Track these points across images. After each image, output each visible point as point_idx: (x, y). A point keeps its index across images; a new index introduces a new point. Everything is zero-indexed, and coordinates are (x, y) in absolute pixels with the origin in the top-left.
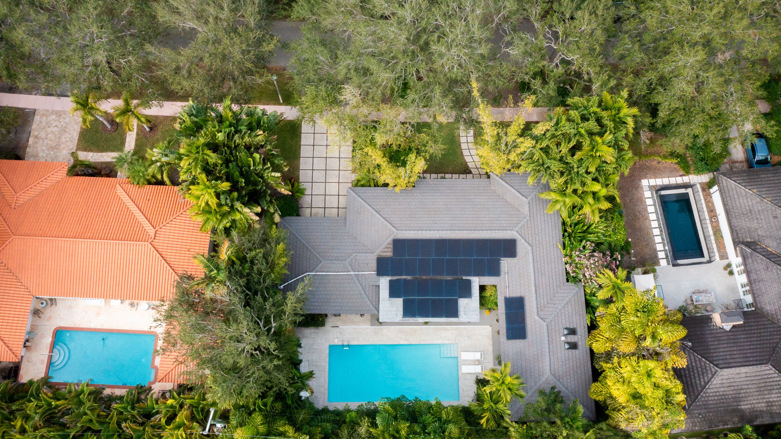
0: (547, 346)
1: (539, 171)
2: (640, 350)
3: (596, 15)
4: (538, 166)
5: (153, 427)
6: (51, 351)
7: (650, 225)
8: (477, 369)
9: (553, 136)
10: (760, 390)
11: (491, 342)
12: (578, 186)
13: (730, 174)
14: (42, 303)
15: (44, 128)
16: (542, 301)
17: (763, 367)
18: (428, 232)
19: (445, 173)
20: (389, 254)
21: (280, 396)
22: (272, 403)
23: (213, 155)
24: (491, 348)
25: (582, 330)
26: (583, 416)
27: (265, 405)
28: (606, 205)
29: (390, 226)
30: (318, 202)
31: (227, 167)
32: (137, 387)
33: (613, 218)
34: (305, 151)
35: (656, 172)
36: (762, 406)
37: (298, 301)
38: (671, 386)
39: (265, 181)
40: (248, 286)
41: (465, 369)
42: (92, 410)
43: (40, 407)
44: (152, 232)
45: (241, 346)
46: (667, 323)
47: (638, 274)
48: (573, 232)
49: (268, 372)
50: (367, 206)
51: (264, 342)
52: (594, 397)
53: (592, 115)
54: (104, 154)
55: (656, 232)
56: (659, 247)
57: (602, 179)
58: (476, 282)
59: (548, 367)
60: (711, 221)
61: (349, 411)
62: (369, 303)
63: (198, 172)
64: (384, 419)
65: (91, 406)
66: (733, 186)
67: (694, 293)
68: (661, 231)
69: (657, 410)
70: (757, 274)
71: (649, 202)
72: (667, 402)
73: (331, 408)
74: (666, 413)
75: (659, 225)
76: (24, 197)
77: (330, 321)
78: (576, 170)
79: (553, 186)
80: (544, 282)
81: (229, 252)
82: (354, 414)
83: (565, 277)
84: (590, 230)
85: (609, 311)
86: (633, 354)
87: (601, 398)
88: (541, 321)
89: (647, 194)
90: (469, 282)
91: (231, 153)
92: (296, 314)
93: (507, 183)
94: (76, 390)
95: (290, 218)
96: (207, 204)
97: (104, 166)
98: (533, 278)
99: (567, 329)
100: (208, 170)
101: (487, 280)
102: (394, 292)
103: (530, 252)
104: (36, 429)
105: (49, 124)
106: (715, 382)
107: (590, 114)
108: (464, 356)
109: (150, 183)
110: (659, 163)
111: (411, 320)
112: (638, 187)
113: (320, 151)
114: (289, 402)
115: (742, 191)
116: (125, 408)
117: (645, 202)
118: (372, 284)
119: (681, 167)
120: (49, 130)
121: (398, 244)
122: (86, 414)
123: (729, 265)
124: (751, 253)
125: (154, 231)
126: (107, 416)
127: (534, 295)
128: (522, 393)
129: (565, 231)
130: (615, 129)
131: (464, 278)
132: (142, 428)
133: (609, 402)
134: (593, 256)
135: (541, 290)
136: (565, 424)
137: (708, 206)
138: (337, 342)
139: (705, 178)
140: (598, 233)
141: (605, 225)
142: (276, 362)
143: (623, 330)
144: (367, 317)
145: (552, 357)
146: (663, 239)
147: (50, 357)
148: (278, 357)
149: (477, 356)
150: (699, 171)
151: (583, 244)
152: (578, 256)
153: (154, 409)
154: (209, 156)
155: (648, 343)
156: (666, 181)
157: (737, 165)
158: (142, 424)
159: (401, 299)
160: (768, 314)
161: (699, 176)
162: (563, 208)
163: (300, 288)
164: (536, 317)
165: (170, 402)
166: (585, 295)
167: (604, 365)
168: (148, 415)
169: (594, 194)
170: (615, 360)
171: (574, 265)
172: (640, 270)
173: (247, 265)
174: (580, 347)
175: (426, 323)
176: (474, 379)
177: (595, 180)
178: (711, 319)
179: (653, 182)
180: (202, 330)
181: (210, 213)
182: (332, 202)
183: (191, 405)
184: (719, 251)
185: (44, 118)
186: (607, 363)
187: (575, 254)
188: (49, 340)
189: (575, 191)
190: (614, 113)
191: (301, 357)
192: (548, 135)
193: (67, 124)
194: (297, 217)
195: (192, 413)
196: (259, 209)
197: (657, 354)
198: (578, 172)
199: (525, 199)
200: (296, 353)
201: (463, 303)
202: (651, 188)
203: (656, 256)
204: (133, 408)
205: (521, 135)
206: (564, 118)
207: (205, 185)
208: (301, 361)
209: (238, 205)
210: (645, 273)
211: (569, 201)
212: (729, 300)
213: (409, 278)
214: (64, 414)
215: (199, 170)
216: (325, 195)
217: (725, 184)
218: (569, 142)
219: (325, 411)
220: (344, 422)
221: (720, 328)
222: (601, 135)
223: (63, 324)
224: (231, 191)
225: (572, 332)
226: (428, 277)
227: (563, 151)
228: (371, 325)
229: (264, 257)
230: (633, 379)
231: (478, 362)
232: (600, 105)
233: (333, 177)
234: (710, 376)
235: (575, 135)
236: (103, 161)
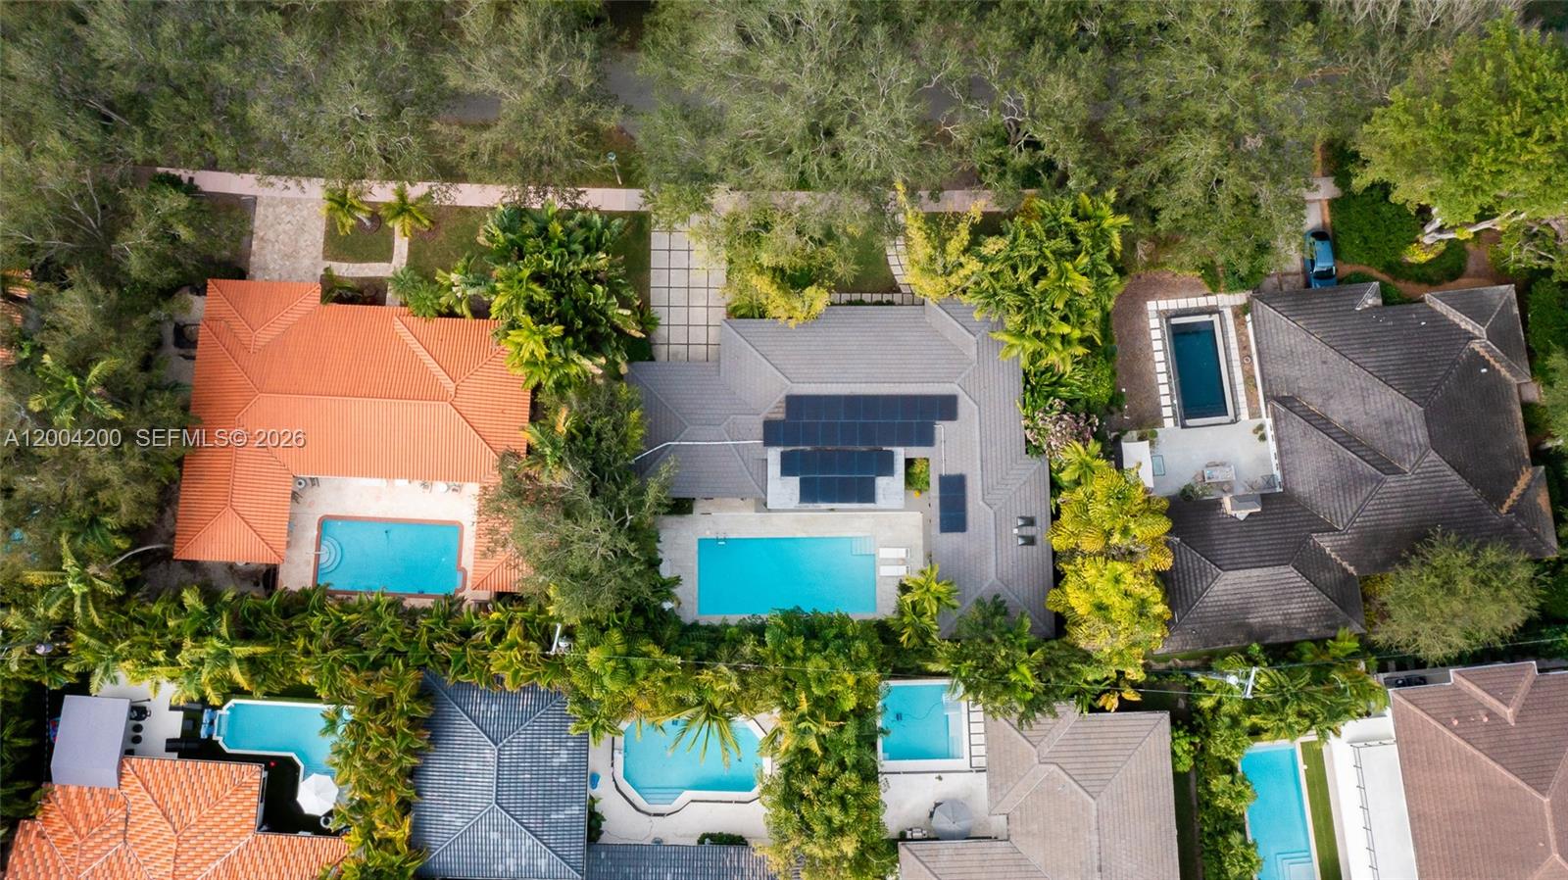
0: (993, 541)
1: (988, 304)
2: (1110, 548)
3: (1077, 80)
4: (986, 298)
5: (475, 647)
6: (318, 548)
7: (1155, 368)
8: (901, 571)
9: (1008, 258)
10: (1276, 599)
11: (921, 534)
12: (1040, 327)
13: (1268, 298)
14: (300, 484)
15: (272, 225)
16: (990, 481)
17: (1282, 569)
18: (834, 385)
19: (862, 292)
20: (781, 416)
21: (639, 609)
22: (631, 617)
23: (540, 290)
24: (920, 542)
25: (1043, 519)
26: (1031, 631)
27: (621, 619)
28: (1080, 351)
29: (782, 377)
30: (678, 335)
31: (559, 303)
32: (446, 597)
33: (1095, 363)
34: (657, 259)
35: (1169, 290)
36: (1278, 619)
37: (663, 488)
38: (1147, 594)
39: (608, 320)
40: (594, 469)
41: (885, 571)
42: (393, 626)
43: (327, 623)
44: (451, 386)
45: (593, 547)
46: (1147, 514)
47: (1131, 441)
48: (1037, 383)
49: (625, 579)
50: (750, 347)
51: (622, 542)
52: (1051, 607)
53: (1063, 227)
54: (364, 265)
55: (1162, 378)
56: (1165, 401)
57: (1073, 318)
58: (900, 454)
59: (993, 569)
60: (1243, 363)
61: (728, 626)
62: (753, 483)
63: (520, 313)
64: (773, 638)
65: (393, 621)
66: (1272, 316)
67: (1207, 466)
68: (1170, 377)
69: (1124, 624)
70: (1290, 443)
71: (1156, 334)
72: (1141, 615)
73: (703, 623)
74: (1138, 628)
75: (1167, 368)
76: (264, 336)
77: (699, 507)
78: (1037, 305)
79: (1009, 325)
80: (994, 454)
81: (568, 423)
82: (735, 630)
83: (1024, 447)
84: (1063, 380)
85: (1075, 497)
86: (1101, 554)
87: (1060, 609)
88: (987, 508)
89: (1154, 323)
90: (891, 454)
91: (563, 284)
92: (659, 505)
93: (948, 313)
94: (369, 601)
95: (640, 363)
96: (532, 353)
97: (366, 284)
98: (978, 449)
99: (1022, 518)
100: (533, 309)
101: (916, 452)
102: (787, 469)
103: (977, 412)
104: (325, 650)
105: (278, 220)
106: (1216, 588)
107: (1060, 227)
108: (884, 553)
109: (441, 315)
110: (1175, 275)
111: (811, 506)
112: (1141, 312)
113: (679, 259)
114: (652, 616)
115: (1283, 323)
116: (437, 624)
117: (1150, 334)
118: (756, 457)
119: (1206, 282)
120: (280, 228)
121: (794, 403)
122: (385, 631)
123: (1261, 427)
124: (1285, 414)
125: (453, 385)
126: (413, 635)
127: (979, 472)
128: (956, 603)
129: (1027, 382)
130: (1093, 248)
131: (884, 449)
132: (460, 649)
133: (1068, 614)
134: (1062, 419)
135: (989, 466)
136: (1004, 642)
137: (1239, 341)
138: (708, 534)
139: (1240, 298)
140: (1072, 385)
141: (1083, 374)
142: (637, 567)
143: (1089, 522)
144: (750, 502)
145: (999, 556)
146: (1171, 389)
147: (317, 557)
148: (637, 560)
149: (902, 553)
150: (1230, 290)
151: (1050, 402)
152: (1042, 419)
153: (472, 624)
154: (536, 292)
155: (1116, 539)
156: (1182, 303)
157: (1289, 278)
158: (460, 644)
159: (798, 478)
160: (1299, 498)
161: (1231, 296)
162: (1022, 355)
163: (664, 470)
164: (981, 503)
165: (495, 615)
166: (1050, 471)
167: (1066, 567)
168: (467, 633)
169: (1063, 337)
170: (1079, 560)
171: (1036, 431)
172: (1134, 434)
173: (592, 439)
174: (1039, 542)
175: (832, 510)
176: (897, 584)
177: (1065, 319)
178: (1221, 504)
179: (1163, 305)
180: (540, 526)
181: (535, 364)
182: (699, 335)
183: (524, 621)
184: (1249, 406)
185: (271, 209)
186: (1069, 564)
187: (1039, 415)
188: (313, 533)
189: (1037, 334)
190: (1093, 224)
191: (660, 555)
192: (1002, 255)
193: (305, 219)
194: (650, 363)
195: (526, 628)
196: (603, 361)
197: (1131, 553)
198: (1041, 308)
199: (971, 337)
200: (655, 551)
201: (881, 482)
202: (1160, 313)
203: (1159, 414)
204: (446, 625)
205: (965, 251)
206: (1023, 233)
207: (531, 330)
208: (661, 561)
209: (574, 355)
210: (1141, 439)
211: (1030, 346)
212: (1256, 475)
213: (808, 448)
214: (357, 633)
215: (521, 311)
216: (688, 325)
217: (1260, 313)
218: (1029, 267)
219: (695, 626)
220: (723, 640)
221: (1231, 516)
222: (1075, 255)
223: (331, 512)
224: (562, 339)
225: (1030, 522)
226: (835, 448)
227: (1021, 279)
228: (757, 511)
229: (614, 429)
230: (1098, 585)
231: (904, 562)
232: (1074, 214)
233: (699, 298)
234: (1210, 580)
235: (1037, 257)
236: (363, 275)
